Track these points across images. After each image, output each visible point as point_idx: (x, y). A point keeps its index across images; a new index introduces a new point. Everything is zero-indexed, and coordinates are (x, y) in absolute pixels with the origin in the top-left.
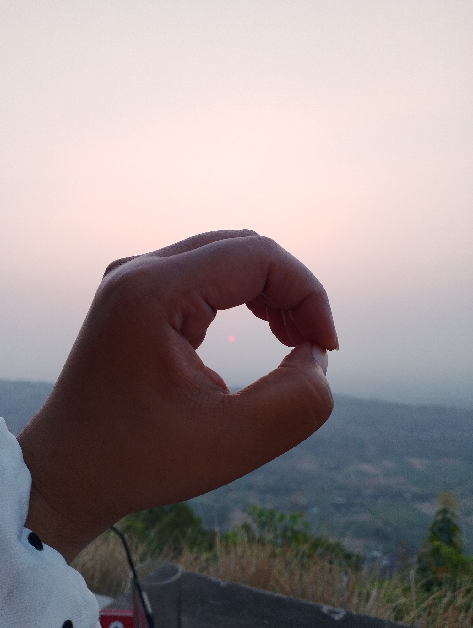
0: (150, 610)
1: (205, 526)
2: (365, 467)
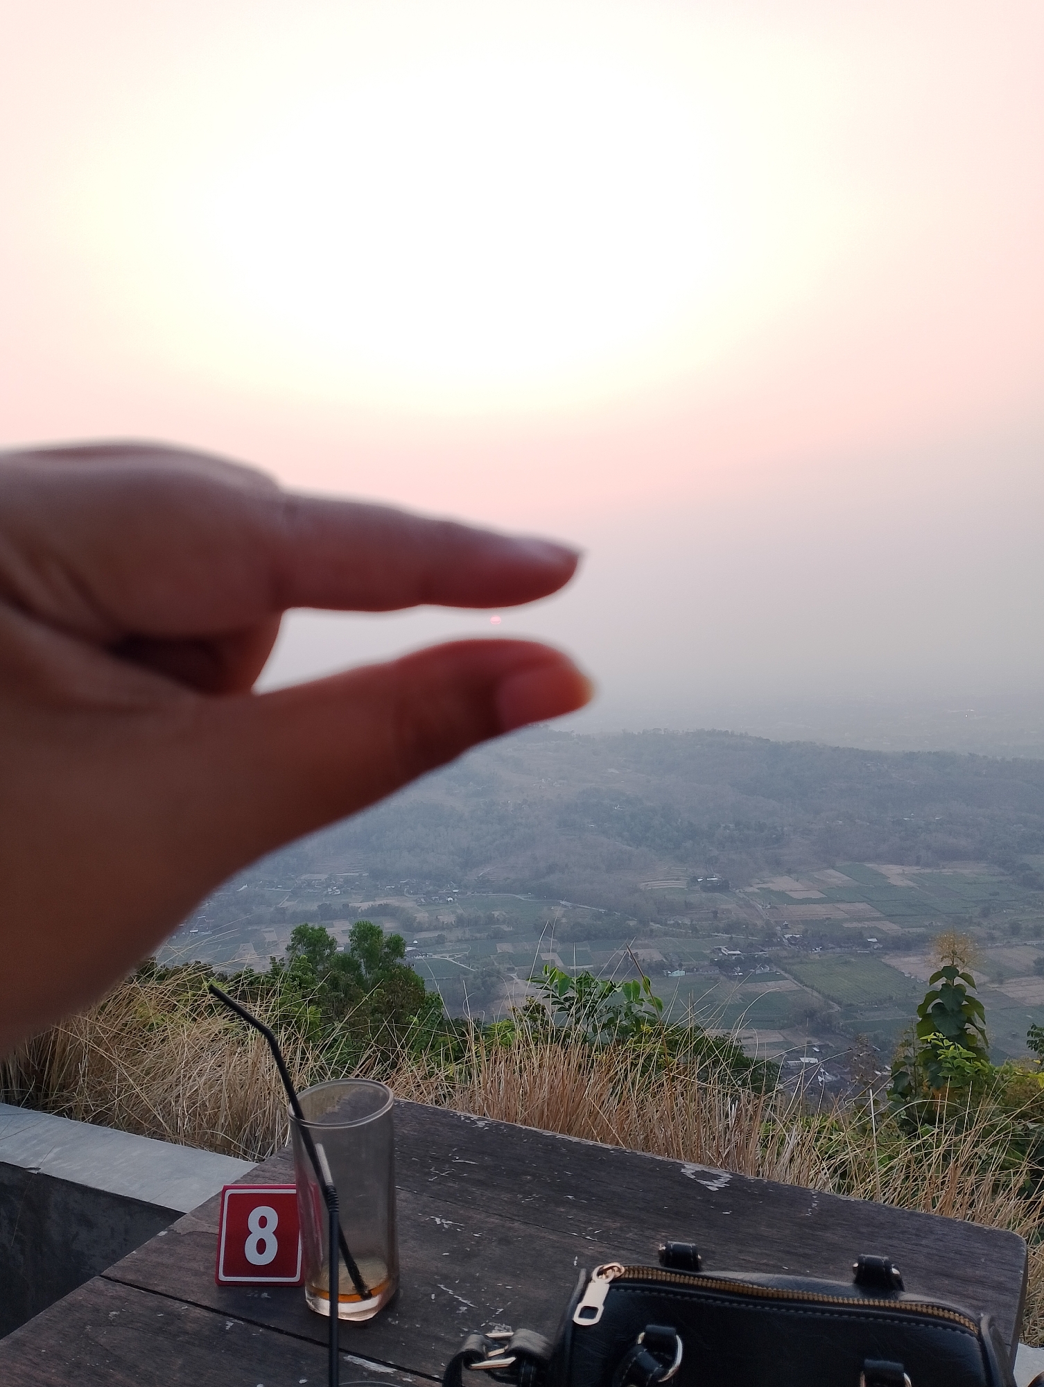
0: (329, 1179)
1: (447, 1012)
2: (782, 883)
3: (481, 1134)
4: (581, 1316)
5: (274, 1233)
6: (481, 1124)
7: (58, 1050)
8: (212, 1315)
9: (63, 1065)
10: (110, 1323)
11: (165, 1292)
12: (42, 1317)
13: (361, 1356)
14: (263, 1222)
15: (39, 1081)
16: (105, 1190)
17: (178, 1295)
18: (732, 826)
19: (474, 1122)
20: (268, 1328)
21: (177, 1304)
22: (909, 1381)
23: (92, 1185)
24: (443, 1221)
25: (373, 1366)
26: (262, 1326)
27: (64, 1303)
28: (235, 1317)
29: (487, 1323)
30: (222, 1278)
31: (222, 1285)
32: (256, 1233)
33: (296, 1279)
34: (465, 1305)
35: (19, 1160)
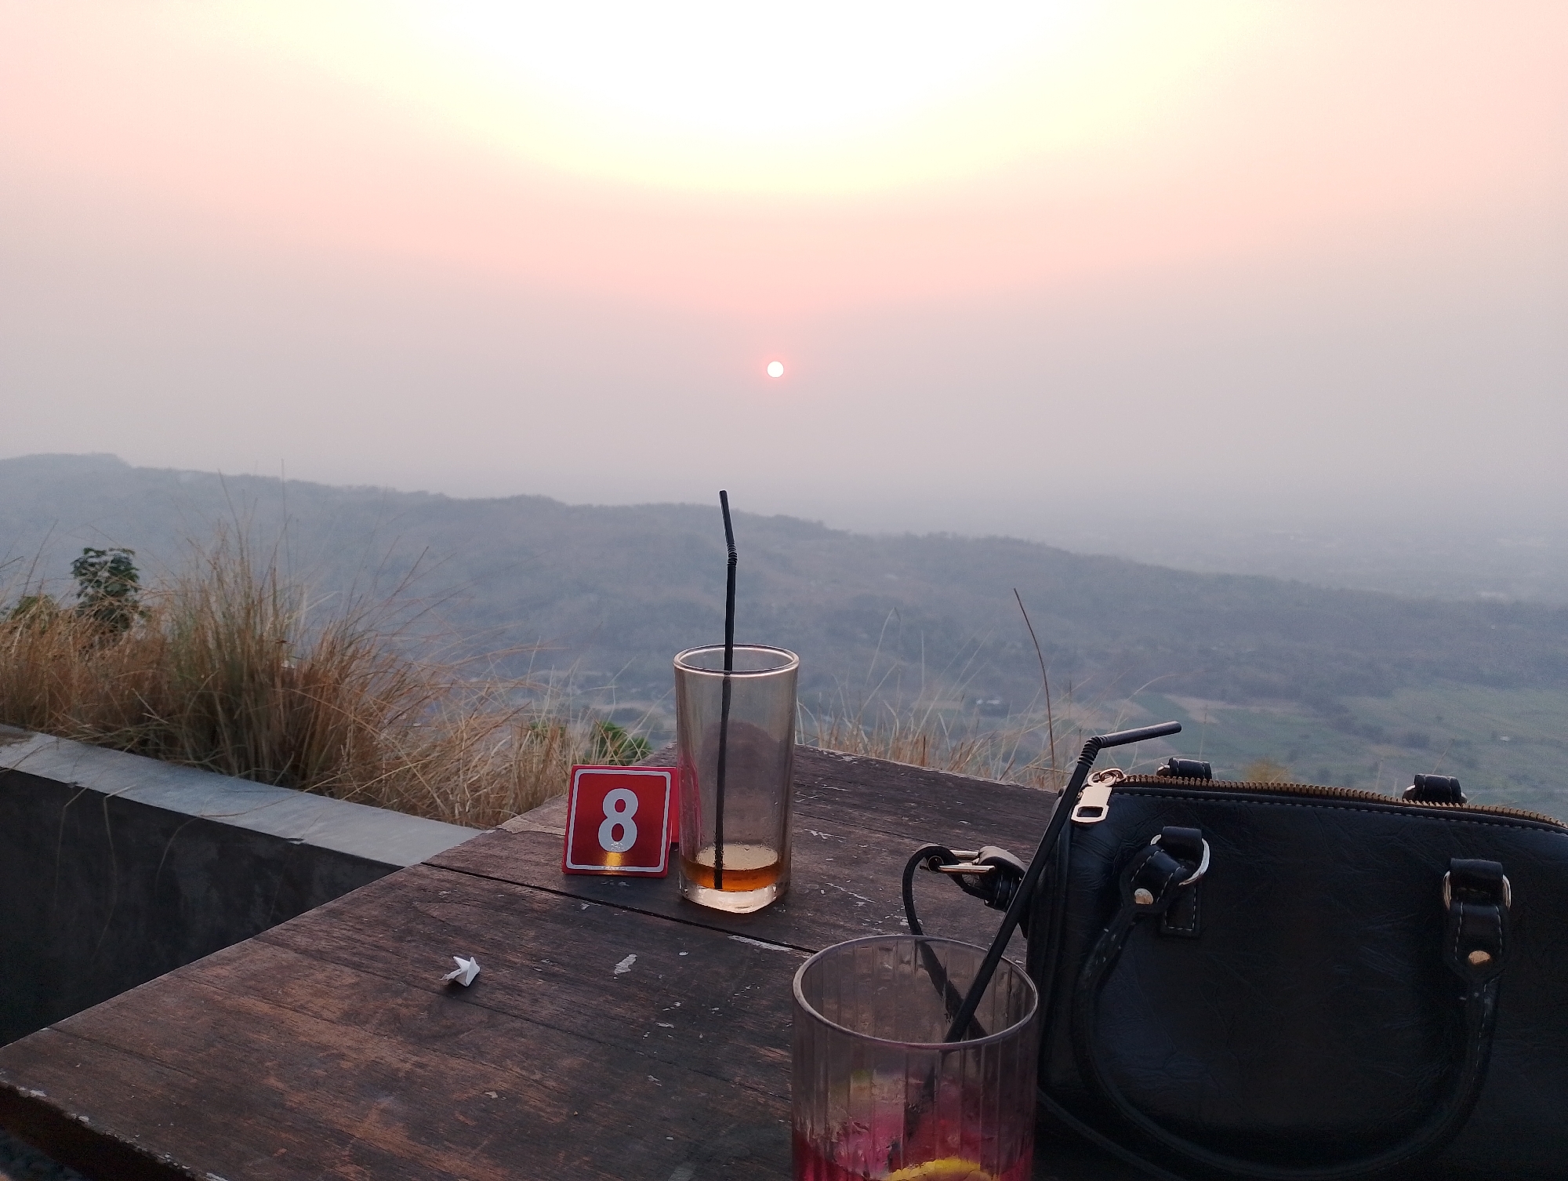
3: (849, 766)
4: (1079, 815)
5: (632, 818)
6: (847, 759)
7: (318, 728)
8: (562, 898)
9: (324, 746)
10: (442, 900)
11: (501, 878)
12: (356, 893)
13: (748, 937)
14: (620, 806)
15: (299, 755)
16: (381, 861)
17: (520, 881)
18: (1019, 645)
19: (840, 757)
20: (633, 910)
21: (520, 888)
22: (1508, 883)
23: (366, 856)
24: (820, 833)
25: (765, 945)
26: (625, 908)
27: (382, 883)
28: (590, 900)
29: (892, 917)
30: (570, 865)
31: (570, 873)
32: (612, 817)
33: (659, 869)
34: (862, 900)
35: (277, 831)
